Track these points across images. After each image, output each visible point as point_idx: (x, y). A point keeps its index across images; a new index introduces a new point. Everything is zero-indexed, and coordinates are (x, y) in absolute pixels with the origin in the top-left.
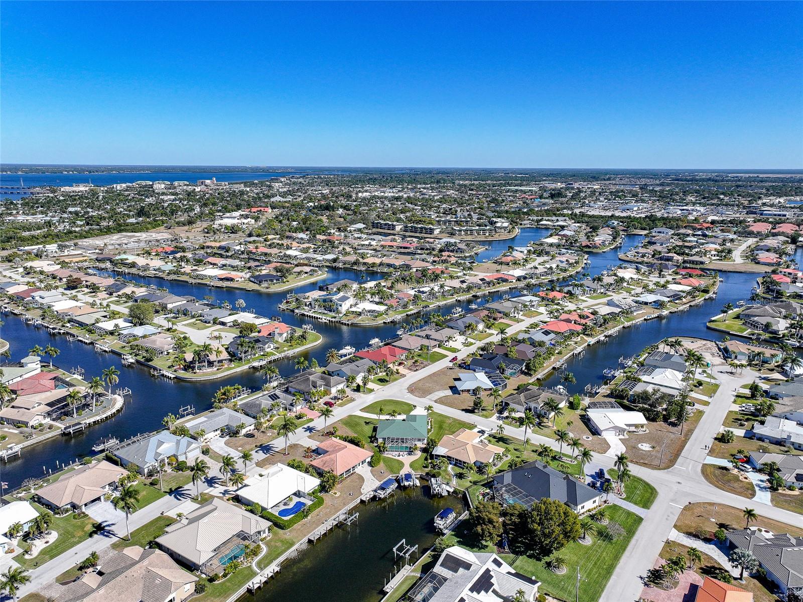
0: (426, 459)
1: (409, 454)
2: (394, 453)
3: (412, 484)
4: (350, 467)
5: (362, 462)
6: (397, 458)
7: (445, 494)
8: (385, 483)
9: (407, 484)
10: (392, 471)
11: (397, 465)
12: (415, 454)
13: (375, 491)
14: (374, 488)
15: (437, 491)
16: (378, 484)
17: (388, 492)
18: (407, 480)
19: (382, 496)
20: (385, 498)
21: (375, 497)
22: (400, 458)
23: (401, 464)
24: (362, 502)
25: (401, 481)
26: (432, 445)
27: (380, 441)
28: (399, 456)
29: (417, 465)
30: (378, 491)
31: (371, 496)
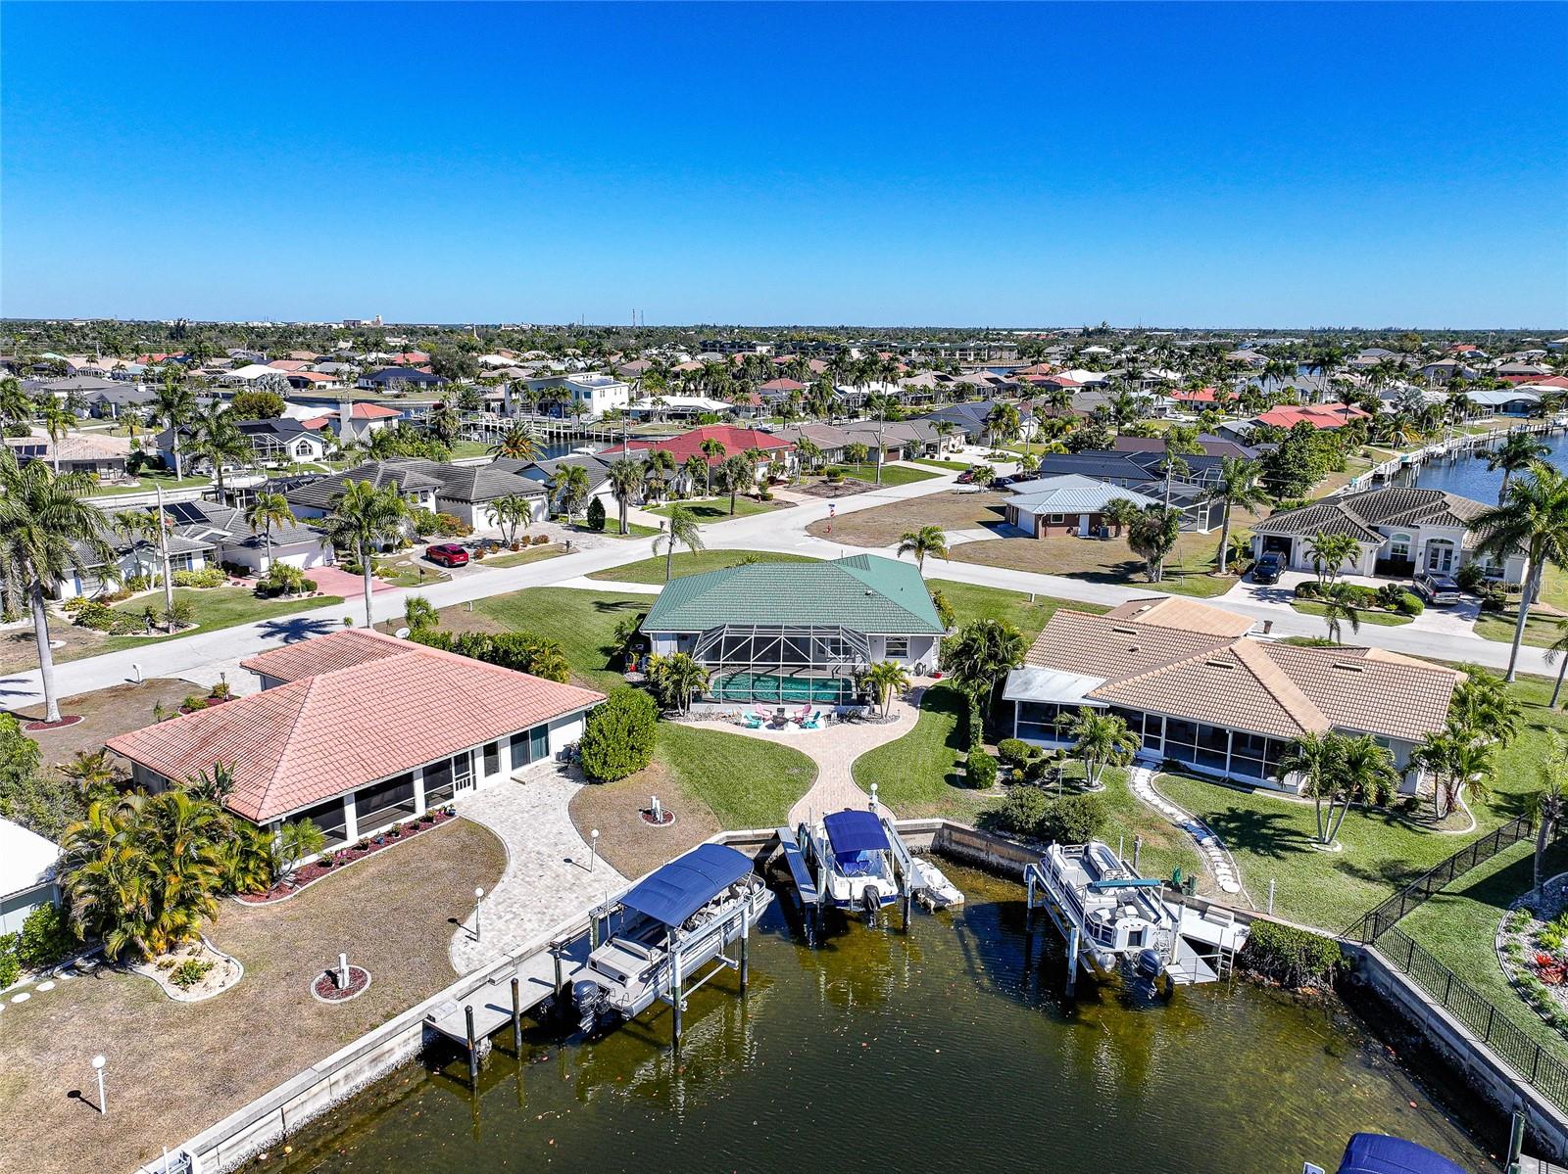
0: (959, 739)
1: (842, 717)
2: (749, 711)
3: (886, 887)
4: (414, 760)
5: (518, 740)
6: (763, 733)
7: (1185, 970)
8: (667, 882)
9: (847, 888)
10: (729, 808)
11: (765, 772)
12: (881, 718)
13: (577, 949)
14: (574, 919)
15: (1122, 944)
16: (609, 887)
17: (683, 965)
18: (846, 860)
19: (631, 996)
20: (661, 1008)
21: (564, 1000)
22: (789, 736)
23: (799, 771)
24: (440, 1050)
25: (800, 870)
26: (992, 657)
27: (663, 651)
28: (778, 723)
29: (904, 772)
30: (603, 954)
31: (531, 996)
